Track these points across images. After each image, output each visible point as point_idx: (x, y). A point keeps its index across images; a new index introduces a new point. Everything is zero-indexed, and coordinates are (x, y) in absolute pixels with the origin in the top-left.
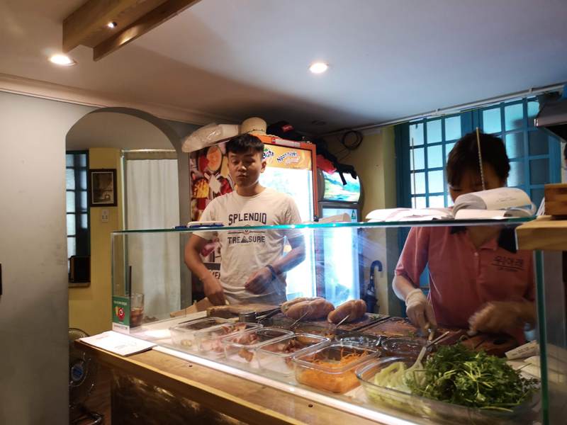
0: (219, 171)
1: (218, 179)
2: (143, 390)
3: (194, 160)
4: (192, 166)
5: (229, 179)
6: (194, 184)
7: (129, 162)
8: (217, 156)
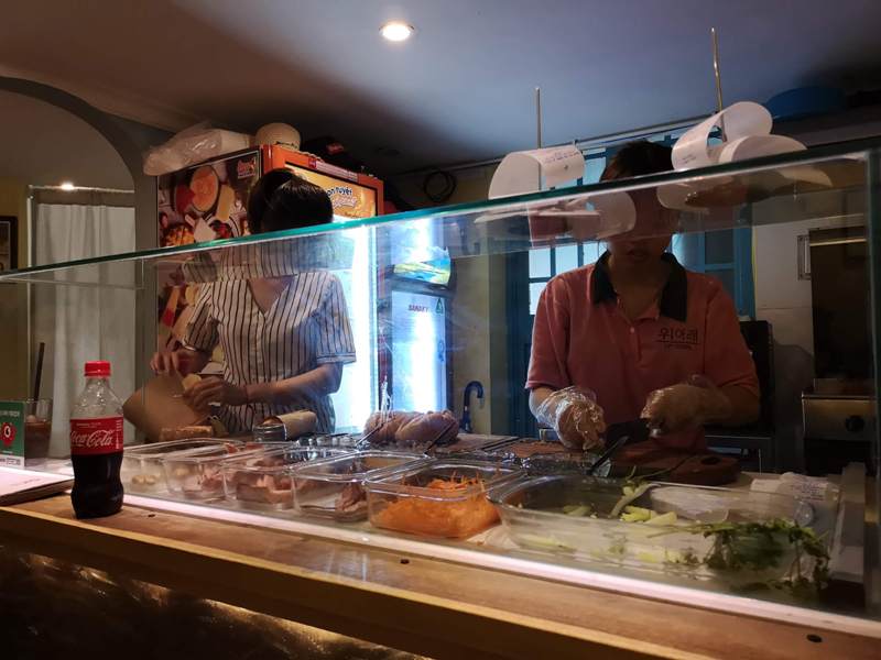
0: (213, 211)
1: (210, 225)
2: (49, 578)
3: (167, 193)
4: (162, 202)
5: (231, 224)
6: (165, 235)
7: (42, 206)
8: (210, 185)
